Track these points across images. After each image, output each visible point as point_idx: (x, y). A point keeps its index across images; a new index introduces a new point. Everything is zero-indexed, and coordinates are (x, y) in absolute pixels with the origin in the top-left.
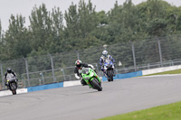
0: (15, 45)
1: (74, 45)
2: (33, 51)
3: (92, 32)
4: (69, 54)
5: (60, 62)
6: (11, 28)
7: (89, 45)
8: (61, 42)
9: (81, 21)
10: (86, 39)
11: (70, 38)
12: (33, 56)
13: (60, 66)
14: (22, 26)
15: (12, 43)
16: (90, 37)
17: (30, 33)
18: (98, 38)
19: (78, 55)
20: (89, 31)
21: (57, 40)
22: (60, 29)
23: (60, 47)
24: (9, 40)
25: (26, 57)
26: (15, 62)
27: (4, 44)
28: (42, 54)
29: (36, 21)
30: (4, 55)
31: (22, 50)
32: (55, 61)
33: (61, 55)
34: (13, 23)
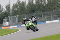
0: (30, 9)
1: (50, 9)
2: (36, 11)
3: (56, 5)
4: (48, 12)
5: (45, 15)
6: (29, 3)
7: (55, 9)
8: (46, 8)
9: (52, 1)
10: (54, 7)
11: (49, 7)
12: (36, 12)
13: (45, 16)
14: (33, 2)
15: (29, 8)
16: (55, 6)
17: (35, 5)
18: (58, 7)
19: (51, 12)
20: (55, 4)
21: (44, 7)
22: (45, 4)
23: (45, 10)
24: (28, 7)
25: (34, 13)
26: (30, 14)
27: (27, 8)
28: (39, 12)
29: (37, 1)
30: (27, 12)
31: (32, 11)
32: (43, 14)
33: (45, 12)
34: (30, 1)
